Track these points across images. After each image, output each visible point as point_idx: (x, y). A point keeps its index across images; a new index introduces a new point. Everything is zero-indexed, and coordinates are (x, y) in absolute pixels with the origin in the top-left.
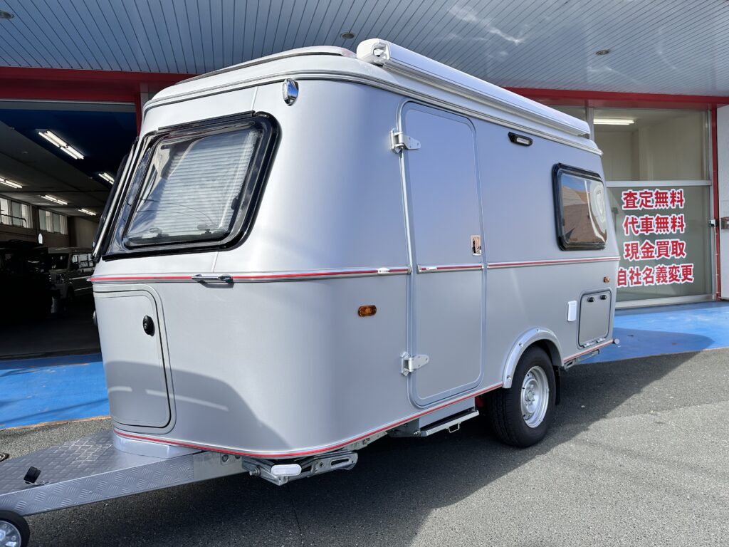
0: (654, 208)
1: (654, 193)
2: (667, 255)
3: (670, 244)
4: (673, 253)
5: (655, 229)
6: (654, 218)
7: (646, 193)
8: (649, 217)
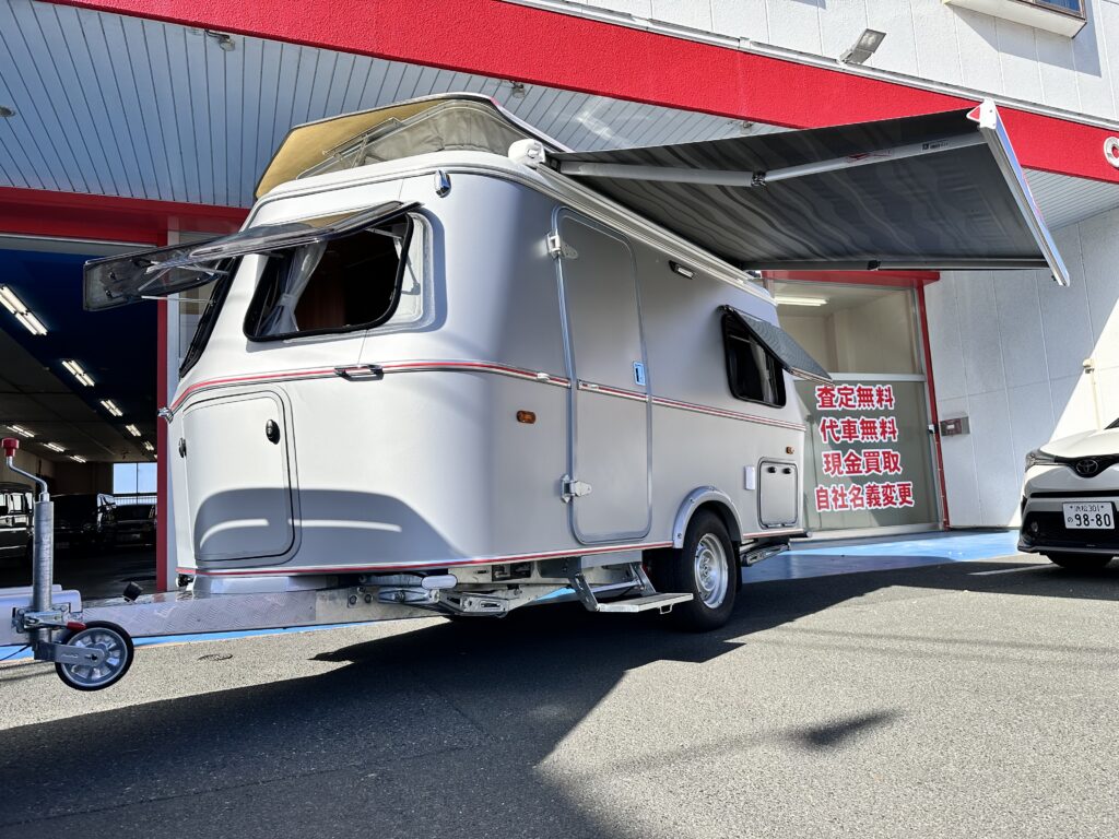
0: (857, 408)
1: (856, 389)
2: (877, 469)
3: (881, 456)
4: (885, 468)
5: (861, 436)
6: (859, 422)
7: (845, 389)
8: (851, 420)
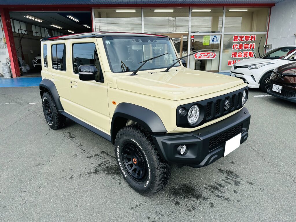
0: (244, 41)
1: (245, 36)
2: (247, 56)
3: (249, 53)
5: (244, 48)
6: (244, 44)
7: (242, 36)
8: (242, 44)
